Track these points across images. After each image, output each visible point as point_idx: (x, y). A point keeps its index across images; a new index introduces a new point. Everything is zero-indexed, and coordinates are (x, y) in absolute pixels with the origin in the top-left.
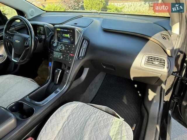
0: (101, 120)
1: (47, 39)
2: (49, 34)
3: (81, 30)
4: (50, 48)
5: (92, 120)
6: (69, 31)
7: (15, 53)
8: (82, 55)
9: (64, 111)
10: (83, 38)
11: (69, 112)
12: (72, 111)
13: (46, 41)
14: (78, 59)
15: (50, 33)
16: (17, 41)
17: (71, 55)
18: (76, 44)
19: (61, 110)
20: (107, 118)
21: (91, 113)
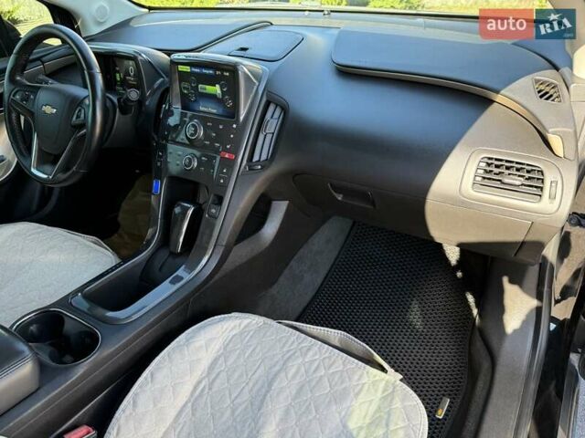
0: (321, 376)
1: (147, 103)
2: (155, 86)
3: (261, 71)
4: (157, 134)
5: (290, 375)
6: (218, 73)
7: (40, 150)
8: (264, 157)
9: (197, 344)
10: (264, 99)
11: (217, 347)
12: (228, 344)
13: (143, 109)
14: (249, 169)
15: (158, 82)
16: (49, 110)
17: (227, 156)
18: (242, 118)
19: (187, 341)
20: (342, 371)
21: (288, 351)
